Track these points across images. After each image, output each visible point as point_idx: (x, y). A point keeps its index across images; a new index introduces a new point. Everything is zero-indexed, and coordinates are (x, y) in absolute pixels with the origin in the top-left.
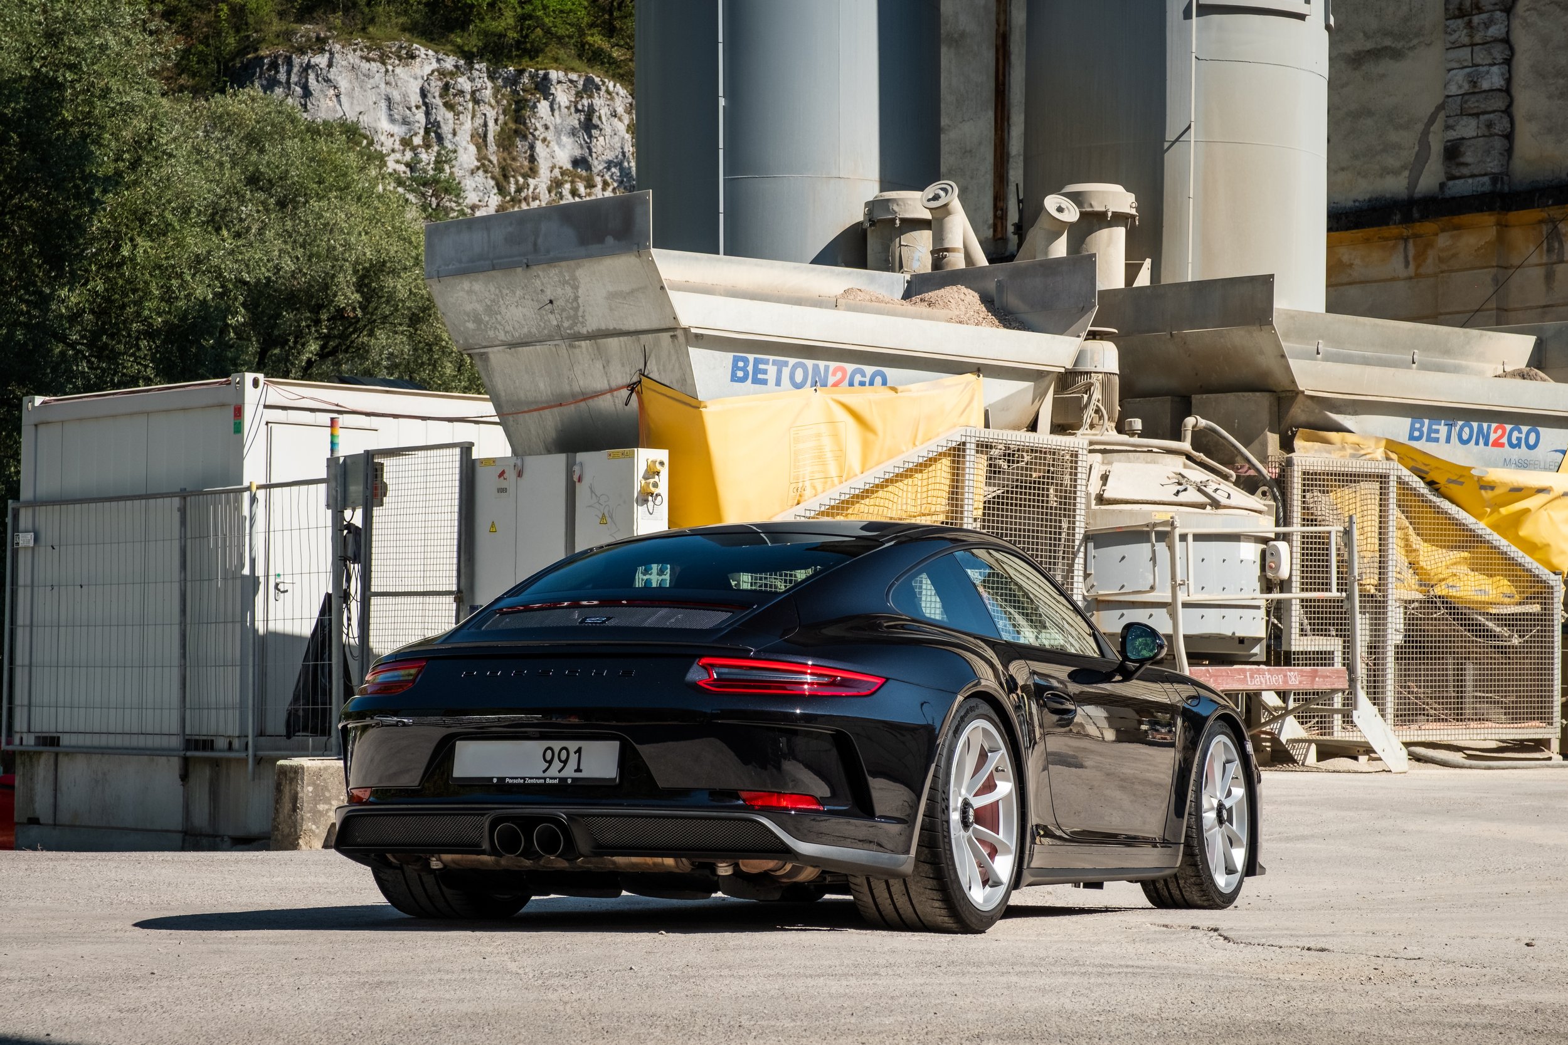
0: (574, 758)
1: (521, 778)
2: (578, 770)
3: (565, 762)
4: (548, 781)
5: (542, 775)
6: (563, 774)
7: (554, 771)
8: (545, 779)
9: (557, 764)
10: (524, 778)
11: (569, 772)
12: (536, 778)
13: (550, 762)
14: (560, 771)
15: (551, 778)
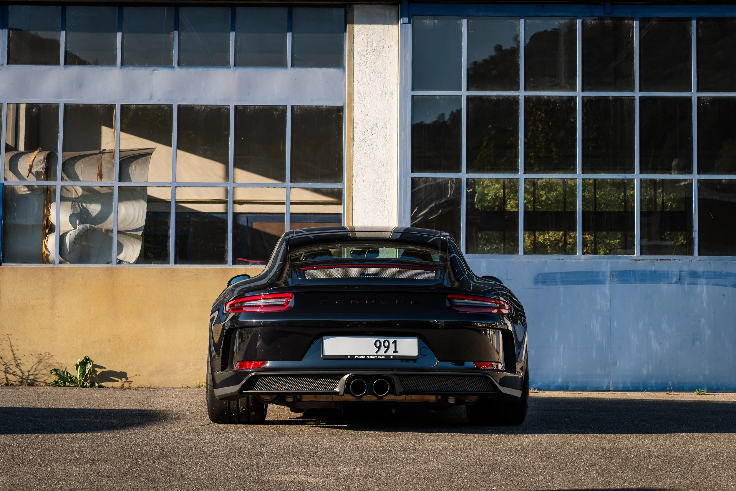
0: (392, 346)
1: (364, 356)
2: (395, 351)
3: (388, 348)
4: (379, 357)
5: (375, 354)
6: (387, 354)
7: (382, 352)
8: (378, 356)
9: (383, 349)
10: (366, 356)
11: (391, 353)
12: (372, 356)
13: (379, 348)
14: (385, 352)
15: (381, 356)
